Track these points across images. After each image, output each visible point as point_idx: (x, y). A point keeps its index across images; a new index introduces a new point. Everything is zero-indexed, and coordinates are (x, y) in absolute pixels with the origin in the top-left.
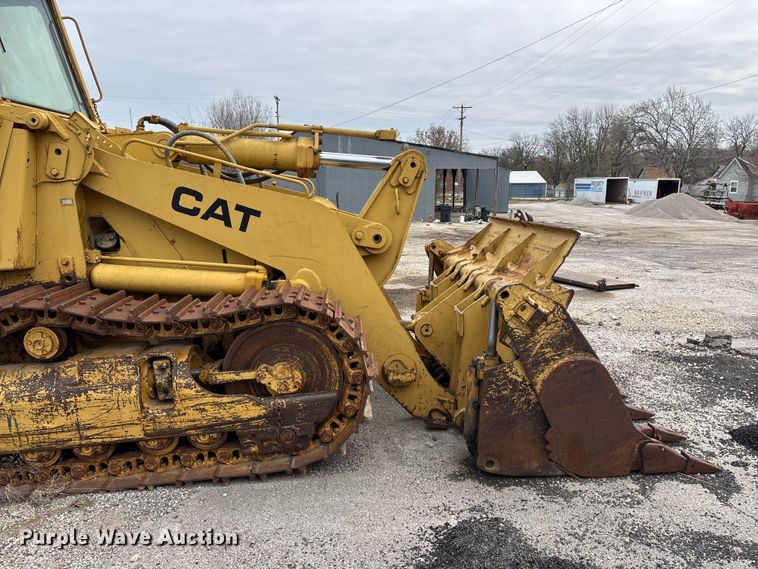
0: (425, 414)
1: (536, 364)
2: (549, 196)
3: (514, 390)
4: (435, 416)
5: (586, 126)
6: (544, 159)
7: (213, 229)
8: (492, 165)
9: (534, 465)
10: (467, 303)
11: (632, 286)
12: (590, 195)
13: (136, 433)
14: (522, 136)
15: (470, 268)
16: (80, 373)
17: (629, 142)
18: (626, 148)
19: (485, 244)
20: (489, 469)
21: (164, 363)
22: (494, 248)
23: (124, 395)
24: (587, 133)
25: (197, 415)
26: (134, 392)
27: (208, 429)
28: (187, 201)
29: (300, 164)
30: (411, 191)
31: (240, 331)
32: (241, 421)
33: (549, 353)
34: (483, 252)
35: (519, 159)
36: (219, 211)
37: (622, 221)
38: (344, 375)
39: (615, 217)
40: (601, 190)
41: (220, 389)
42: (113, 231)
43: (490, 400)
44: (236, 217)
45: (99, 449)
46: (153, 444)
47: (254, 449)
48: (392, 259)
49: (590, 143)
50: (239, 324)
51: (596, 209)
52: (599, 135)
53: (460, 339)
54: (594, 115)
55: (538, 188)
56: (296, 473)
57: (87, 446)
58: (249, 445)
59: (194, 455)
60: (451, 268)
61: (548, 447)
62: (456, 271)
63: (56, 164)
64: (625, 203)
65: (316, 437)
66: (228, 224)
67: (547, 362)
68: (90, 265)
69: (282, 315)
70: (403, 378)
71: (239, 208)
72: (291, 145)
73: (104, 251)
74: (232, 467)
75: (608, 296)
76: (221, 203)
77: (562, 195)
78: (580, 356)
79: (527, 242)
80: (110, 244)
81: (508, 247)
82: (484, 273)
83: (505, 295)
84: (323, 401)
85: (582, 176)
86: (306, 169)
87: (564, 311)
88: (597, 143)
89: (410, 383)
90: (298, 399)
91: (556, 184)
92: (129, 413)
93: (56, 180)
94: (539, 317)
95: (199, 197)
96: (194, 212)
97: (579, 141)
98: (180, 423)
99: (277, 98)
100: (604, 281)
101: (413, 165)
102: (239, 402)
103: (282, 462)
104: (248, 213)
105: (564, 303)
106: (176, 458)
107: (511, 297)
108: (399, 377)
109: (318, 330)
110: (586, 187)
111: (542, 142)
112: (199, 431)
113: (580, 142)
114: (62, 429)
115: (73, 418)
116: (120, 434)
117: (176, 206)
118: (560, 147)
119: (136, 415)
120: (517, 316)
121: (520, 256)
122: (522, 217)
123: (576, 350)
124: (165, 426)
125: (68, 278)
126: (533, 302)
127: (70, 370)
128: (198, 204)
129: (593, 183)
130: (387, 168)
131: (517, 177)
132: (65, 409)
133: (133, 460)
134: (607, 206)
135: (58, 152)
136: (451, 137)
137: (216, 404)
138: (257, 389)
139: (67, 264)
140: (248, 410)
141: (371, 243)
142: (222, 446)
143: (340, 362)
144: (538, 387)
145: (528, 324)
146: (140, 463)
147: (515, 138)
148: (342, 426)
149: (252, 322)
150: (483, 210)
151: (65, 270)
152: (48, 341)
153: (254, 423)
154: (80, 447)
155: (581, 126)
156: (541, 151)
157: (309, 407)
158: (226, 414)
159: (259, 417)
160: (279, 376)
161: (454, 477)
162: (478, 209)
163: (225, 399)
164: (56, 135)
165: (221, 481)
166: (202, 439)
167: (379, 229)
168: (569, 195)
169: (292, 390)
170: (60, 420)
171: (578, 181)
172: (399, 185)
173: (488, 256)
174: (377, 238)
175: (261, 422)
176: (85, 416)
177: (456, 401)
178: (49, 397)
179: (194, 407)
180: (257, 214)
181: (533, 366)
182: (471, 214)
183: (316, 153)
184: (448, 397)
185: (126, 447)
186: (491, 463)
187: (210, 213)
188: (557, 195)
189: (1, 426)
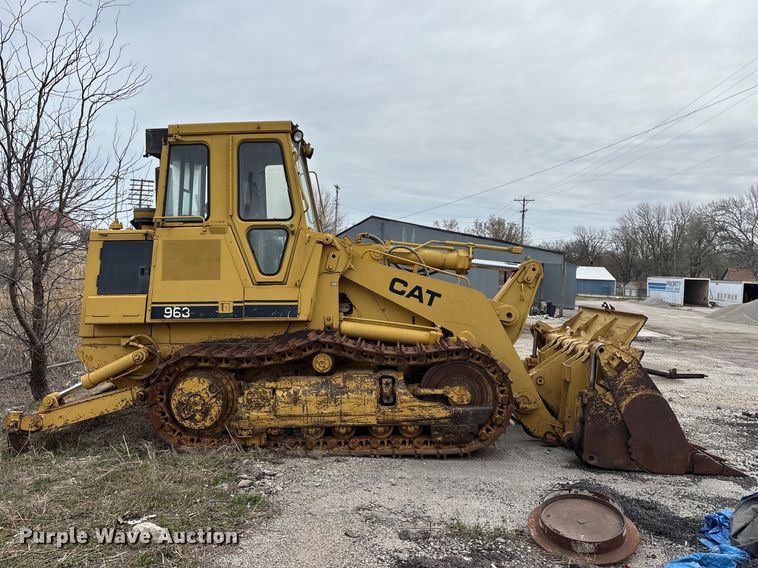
0: (542, 434)
1: (621, 395)
2: (618, 294)
3: (607, 410)
4: (549, 436)
5: (658, 222)
6: (612, 254)
7: (412, 304)
8: (559, 260)
9: (620, 462)
10: (572, 361)
11: (702, 376)
12: (665, 295)
13: (372, 421)
14: (587, 230)
15: (570, 340)
16: (344, 382)
17: (709, 241)
18: (706, 247)
19: (579, 324)
20: (591, 462)
21: (390, 380)
22: (586, 328)
23: (368, 397)
24: (661, 230)
25: (408, 412)
26: (374, 395)
27: (414, 422)
28: (398, 286)
29: (460, 266)
30: (532, 285)
31: (435, 363)
32: (435, 419)
33: (629, 388)
34: (579, 330)
35: (584, 254)
36: (416, 293)
37: (703, 325)
38: (496, 398)
39: (697, 320)
40: (677, 291)
41: (422, 398)
42: (349, 301)
43: (591, 416)
44: (426, 297)
45: (350, 429)
46: (381, 429)
47: (440, 439)
48: (518, 330)
49: (665, 240)
50: (434, 360)
51: (672, 311)
52: (674, 232)
53: (567, 383)
54: (668, 212)
55: (605, 285)
56: (465, 456)
57: (343, 427)
58: (437, 436)
59: (401, 440)
60: (553, 341)
61: (630, 450)
62: (558, 343)
63: (332, 263)
64: (708, 306)
65: (476, 437)
66: (421, 301)
67: (628, 394)
68: (341, 321)
69: (460, 356)
70: (529, 407)
71: (428, 292)
72: (454, 255)
73: (345, 314)
74: (422, 450)
75: (679, 382)
76: (418, 288)
77: (634, 294)
78: (649, 392)
79: (611, 324)
80: (347, 310)
81: (597, 327)
82: (582, 343)
83: (602, 350)
84: (484, 412)
85: (656, 274)
86: (463, 269)
87: (638, 363)
88: (672, 240)
89: (534, 410)
90: (469, 409)
91: (626, 282)
92: (371, 407)
93: (330, 271)
94: (622, 366)
95: (405, 284)
96: (402, 293)
97: (652, 237)
98: (399, 417)
99: (337, 187)
100: (675, 370)
101: (534, 270)
102: (434, 407)
103: (454, 450)
104: (433, 295)
105: (638, 358)
106: (389, 442)
107: (605, 352)
108: (527, 406)
109: (480, 367)
110: (662, 287)
111: (609, 237)
112: (409, 423)
113: (654, 239)
114: (332, 414)
115: (339, 408)
116: (363, 421)
117: (392, 289)
118: (630, 243)
119: (374, 409)
120: (609, 363)
121: (607, 332)
122: (607, 307)
123: (647, 388)
124: (390, 418)
125: (329, 328)
126: (619, 355)
127: (338, 379)
128: (405, 289)
129: (669, 283)
130: (515, 270)
131: (583, 273)
132: (335, 402)
133: (364, 441)
134: (686, 308)
135: (334, 256)
136: (511, 229)
137: (421, 406)
138: (444, 400)
139: (329, 320)
140: (440, 412)
141: (506, 319)
142: (418, 436)
143: (494, 389)
144: (623, 409)
145: (616, 369)
146: (368, 443)
147: (579, 230)
148: (493, 431)
149: (442, 359)
150: (549, 305)
151: (328, 323)
152: (327, 362)
153: (442, 421)
154: (340, 426)
155: (654, 221)
156: (609, 246)
157: (476, 414)
158: (426, 414)
159: (446, 418)
160: (458, 393)
161: (566, 467)
162: (544, 304)
163: (427, 404)
164: (335, 247)
165: (419, 457)
166: (411, 429)
167: (510, 309)
168: (642, 294)
169: (466, 403)
170: (331, 409)
171: (651, 280)
172: (524, 282)
173: (582, 333)
174: (509, 315)
175: (446, 421)
176: (346, 408)
177: (564, 426)
178: (327, 394)
179: (409, 407)
180: (439, 296)
181: (619, 396)
182: (536, 308)
183: (470, 260)
184: (557, 424)
185: (363, 431)
186: (592, 458)
187: (411, 294)
188: (627, 294)
189: (298, 410)
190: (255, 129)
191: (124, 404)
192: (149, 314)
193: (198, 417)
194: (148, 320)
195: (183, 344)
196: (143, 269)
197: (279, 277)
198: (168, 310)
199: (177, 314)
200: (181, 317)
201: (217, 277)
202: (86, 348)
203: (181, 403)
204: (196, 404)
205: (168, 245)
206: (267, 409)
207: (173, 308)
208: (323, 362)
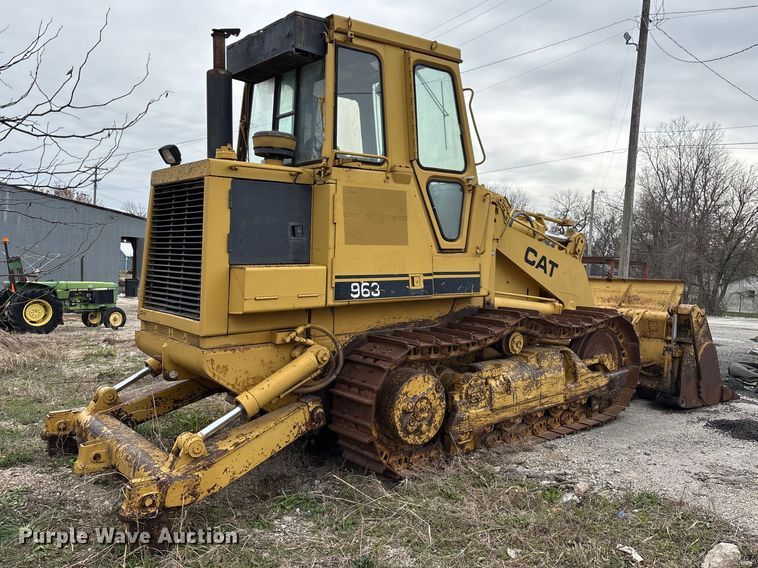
7: (539, 275)
9: (694, 401)
13: (561, 399)
20: (682, 405)
23: (559, 374)
25: (585, 385)
26: (562, 372)
28: (531, 256)
32: (599, 388)
36: (543, 264)
38: (620, 361)
43: (685, 366)
44: (549, 266)
57: (541, 411)
61: (700, 390)
66: (545, 272)
71: (551, 262)
76: (544, 259)
90: (619, 373)
92: (561, 385)
95: (536, 254)
96: (532, 263)
98: (579, 391)
102: (600, 376)
104: (555, 265)
109: (614, 333)
114: (534, 399)
115: (539, 391)
117: (526, 258)
119: (563, 387)
123: (709, 338)
124: (574, 393)
127: (532, 360)
128: (535, 259)
132: (537, 385)
137: (593, 378)
140: (603, 381)
144: (700, 358)
152: (522, 342)
153: (603, 389)
154: (538, 410)
157: (621, 378)
158: (595, 384)
159: (605, 386)
160: (610, 360)
163: (595, 375)
169: (614, 369)
170: (534, 393)
176: (544, 389)
178: (530, 378)
179: (586, 379)
180: (558, 265)
181: (699, 347)
186: (683, 402)
187: (539, 264)
189: (509, 400)
190: (428, 49)
191: (295, 431)
192: (331, 294)
193: (424, 427)
194: (331, 302)
195: (349, 334)
196: (293, 227)
197: (459, 244)
198: (355, 287)
199: (365, 293)
200: (371, 296)
201: (404, 241)
202: (218, 353)
203: (405, 412)
204: (422, 410)
205: (351, 193)
206: (483, 403)
207: (360, 284)
208: (517, 342)
